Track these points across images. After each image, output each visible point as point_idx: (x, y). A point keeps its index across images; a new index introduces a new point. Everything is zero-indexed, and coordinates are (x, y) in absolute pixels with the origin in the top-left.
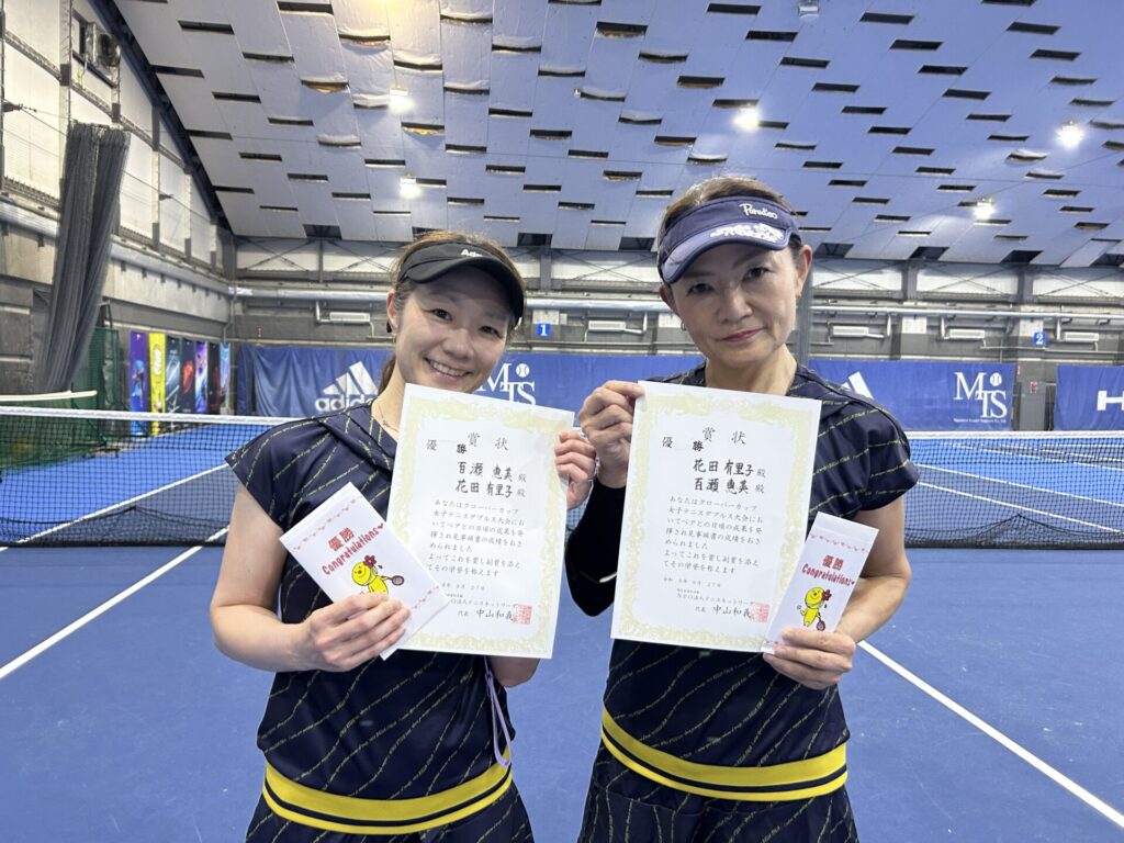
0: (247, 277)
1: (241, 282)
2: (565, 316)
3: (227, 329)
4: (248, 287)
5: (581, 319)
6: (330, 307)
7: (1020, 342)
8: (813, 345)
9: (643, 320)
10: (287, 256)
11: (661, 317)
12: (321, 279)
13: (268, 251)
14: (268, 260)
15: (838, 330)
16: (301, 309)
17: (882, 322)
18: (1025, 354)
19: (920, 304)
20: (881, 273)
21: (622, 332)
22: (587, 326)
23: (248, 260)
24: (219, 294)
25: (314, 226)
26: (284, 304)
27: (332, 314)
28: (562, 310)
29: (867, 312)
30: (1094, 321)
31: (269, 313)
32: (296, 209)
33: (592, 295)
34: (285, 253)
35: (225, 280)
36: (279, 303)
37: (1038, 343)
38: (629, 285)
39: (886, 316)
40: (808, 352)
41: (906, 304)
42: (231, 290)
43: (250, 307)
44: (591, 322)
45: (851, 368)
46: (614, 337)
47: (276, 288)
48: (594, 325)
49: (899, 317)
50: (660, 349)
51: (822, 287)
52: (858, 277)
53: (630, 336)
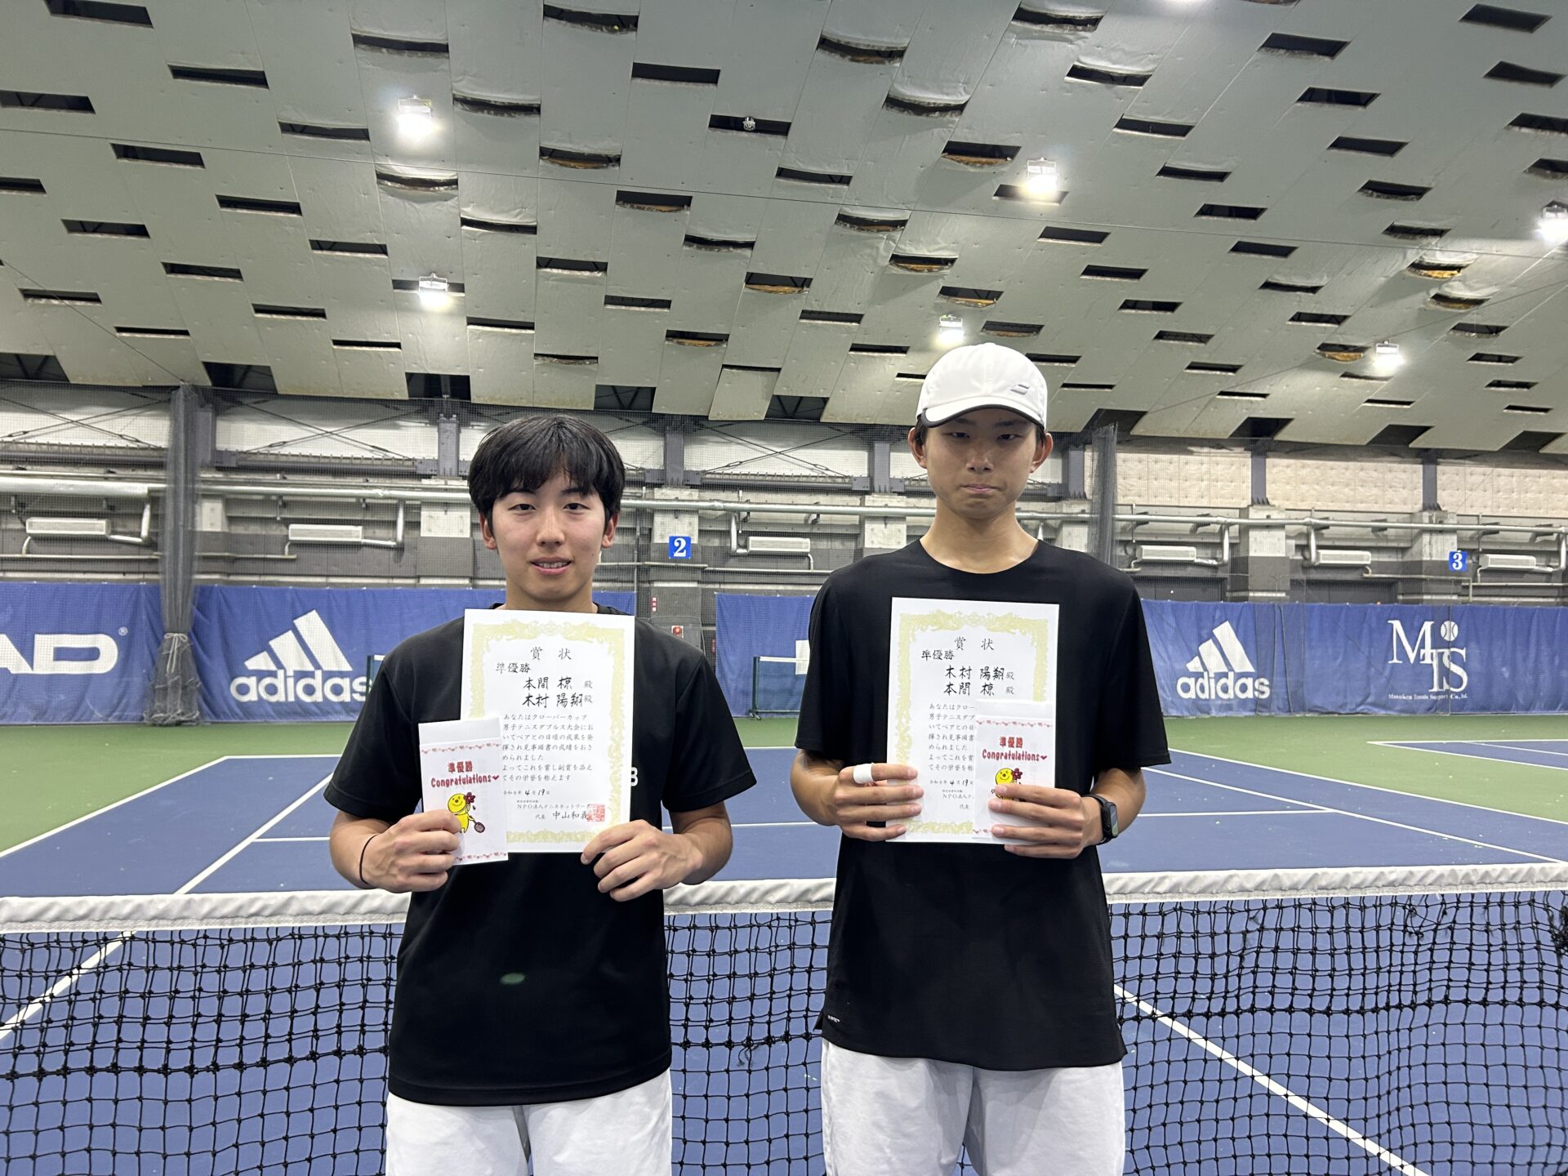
7: (652, 555)
15: (295, 533)
17: (388, 517)
18: (666, 574)
20: (398, 427)
29: (357, 497)
30: (803, 515)
37: (677, 554)
39: (395, 505)
45: (303, 602)
49: (413, 511)
51: (275, 451)
52: (345, 434)
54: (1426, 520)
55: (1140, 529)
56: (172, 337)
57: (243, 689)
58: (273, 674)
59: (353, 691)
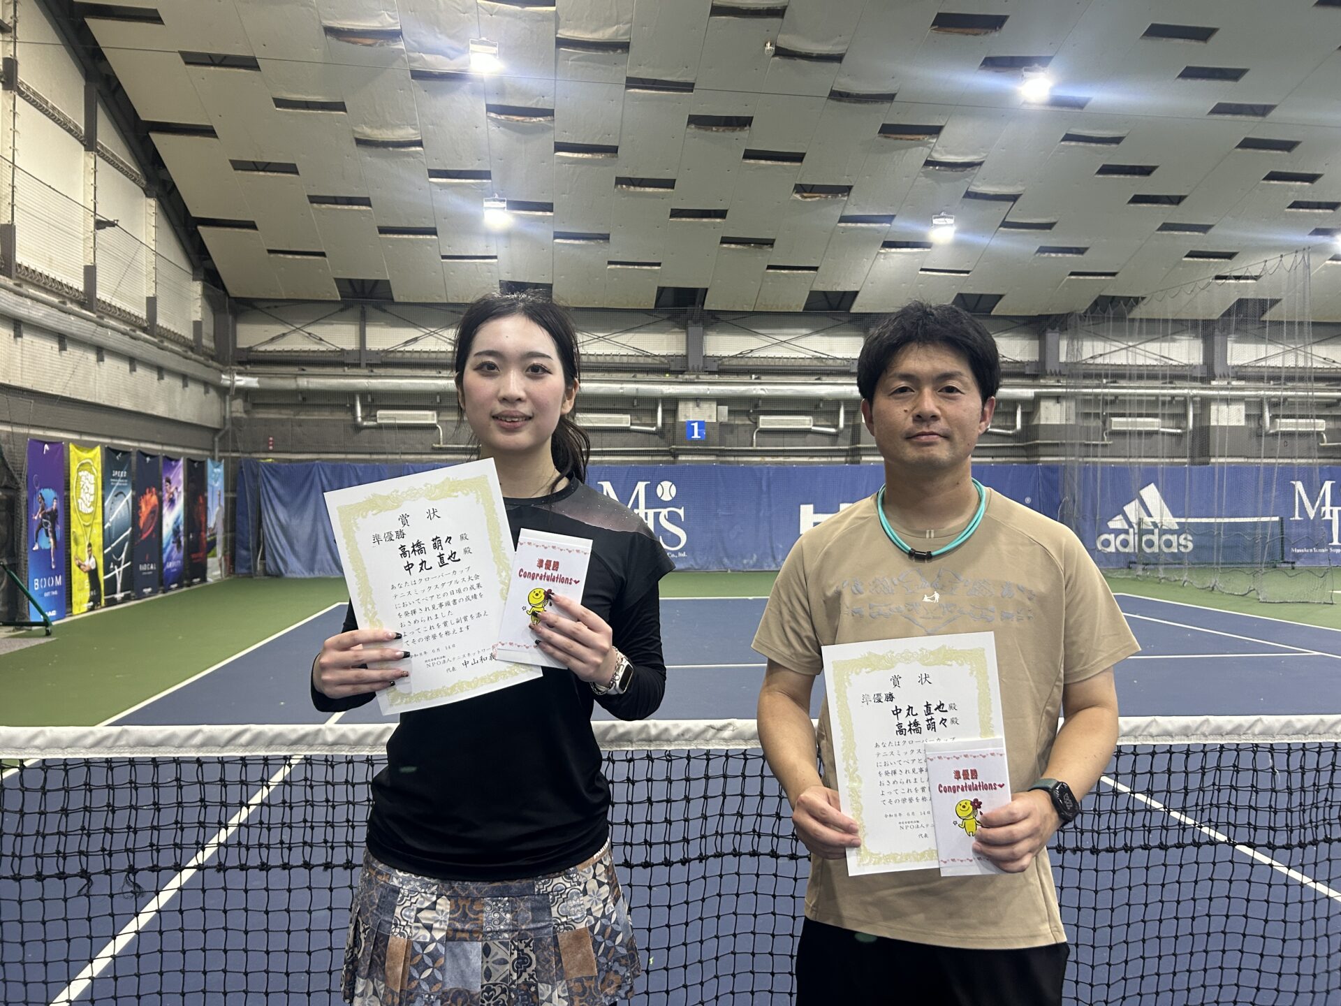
0: (251, 360)
1: (242, 368)
2: (724, 409)
3: (220, 439)
4: (252, 374)
5: (747, 413)
6: (378, 403)
9: (838, 413)
10: (310, 329)
12: (363, 364)
13: (283, 322)
14: (284, 335)
15: (1116, 424)
16: (333, 406)
17: (1178, 411)
19: (1235, 383)
20: (1174, 340)
21: (808, 431)
22: (756, 423)
23: (252, 335)
24: (206, 384)
25: (350, 281)
26: (307, 399)
27: (380, 413)
28: (720, 400)
29: (1157, 396)
31: (285, 414)
32: (323, 254)
33: (764, 379)
34: (309, 324)
35: (215, 364)
36: (300, 398)
38: (815, 362)
39: (1184, 402)
41: (1214, 383)
42: (225, 380)
43: (255, 406)
44: (762, 418)
46: (796, 439)
47: (296, 376)
48: (766, 422)
49: (1205, 403)
50: (865, 455)
51: (1091, 361)
52: (1141, 347)
53: (819, 437)
56: (1103, 278)
57: (1107, 543)
58: (1127, 532)
59: (1179, 545)
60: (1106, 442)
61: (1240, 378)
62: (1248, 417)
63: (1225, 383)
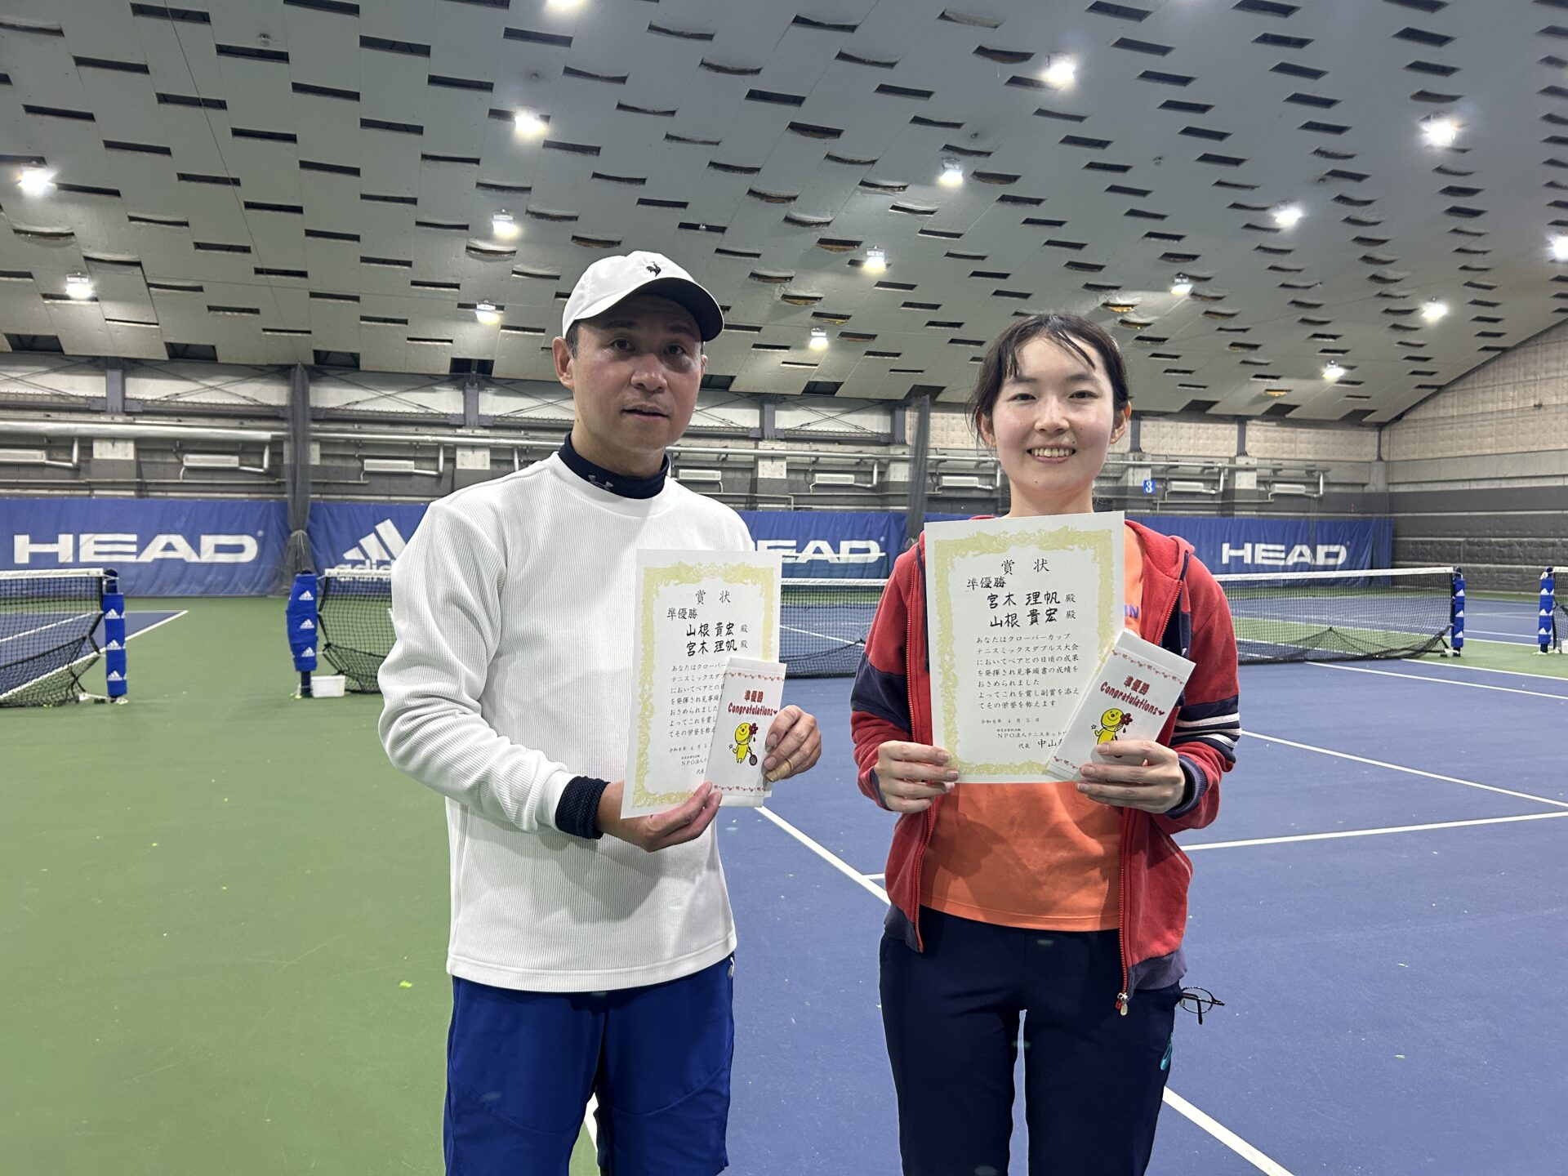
8: (314, 483)
9: (71, 448)
11: (96, 445)
15: (368, 465)
17: (432, 455)
19: (479, 432)
20: (435, 391)
21: (42, 466)
29: (411, 441)
30: (716, 455)
38: (56, 399)
39: (437, 446)
40: (307, 493)
41: (464, 431)
45: (383, 513)
46: (32, 472)
49: (451, 450)
50: (98, 489)
51: (350, 407)
52: (398, 396)
53: (58, 471)
54: (1131, 458)
55: (941, 465)
60: (362, 481)
61: (485, 427)
62: (492, 461)
63: (469, 432)
